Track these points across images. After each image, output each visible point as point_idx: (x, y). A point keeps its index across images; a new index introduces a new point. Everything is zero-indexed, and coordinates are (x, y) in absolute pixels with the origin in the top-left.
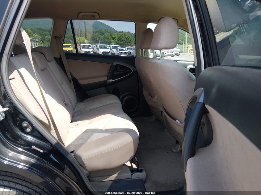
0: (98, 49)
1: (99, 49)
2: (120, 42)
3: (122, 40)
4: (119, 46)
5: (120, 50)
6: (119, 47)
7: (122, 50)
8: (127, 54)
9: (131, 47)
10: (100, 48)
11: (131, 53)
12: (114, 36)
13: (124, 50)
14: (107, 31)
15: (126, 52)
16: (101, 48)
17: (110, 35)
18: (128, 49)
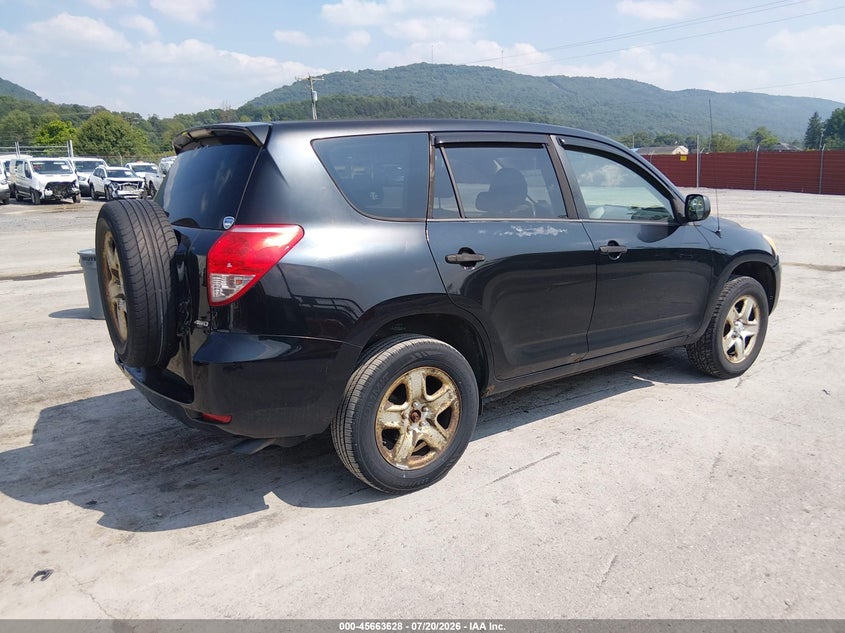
0: (29, 175)
1: (34, 175)
2: (90, 145)
3: (100, 140)
4: (101, 160)
5: (110, 174)
6: (101, 163)
7: (121, 174)
8: (140, 187)
9: (148, 164)
10: (36, 170)
11: (151, 182)
12: (52, 124)
13: (127, 173)
14: (9, 102)
15: (136, 182)
16: (39, 169)
17: (29, 120)
18: (135, 169)
